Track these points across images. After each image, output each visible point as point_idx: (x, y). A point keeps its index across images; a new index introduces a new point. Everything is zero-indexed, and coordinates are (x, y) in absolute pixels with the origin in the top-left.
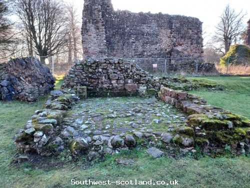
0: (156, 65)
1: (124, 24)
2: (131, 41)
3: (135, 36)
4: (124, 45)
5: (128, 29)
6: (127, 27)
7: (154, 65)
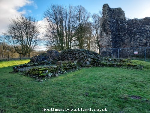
0: (137, 52)
1: (132, 28)
2: (136, 37)
3: (139, 34)
4: (131, 40)
5: (135, 30)
6: (134, 29)
7: (135, 52)
